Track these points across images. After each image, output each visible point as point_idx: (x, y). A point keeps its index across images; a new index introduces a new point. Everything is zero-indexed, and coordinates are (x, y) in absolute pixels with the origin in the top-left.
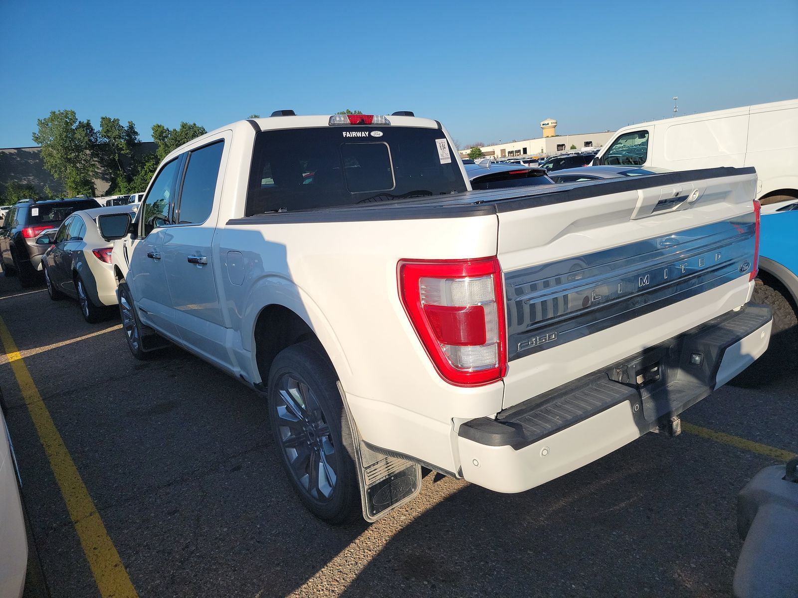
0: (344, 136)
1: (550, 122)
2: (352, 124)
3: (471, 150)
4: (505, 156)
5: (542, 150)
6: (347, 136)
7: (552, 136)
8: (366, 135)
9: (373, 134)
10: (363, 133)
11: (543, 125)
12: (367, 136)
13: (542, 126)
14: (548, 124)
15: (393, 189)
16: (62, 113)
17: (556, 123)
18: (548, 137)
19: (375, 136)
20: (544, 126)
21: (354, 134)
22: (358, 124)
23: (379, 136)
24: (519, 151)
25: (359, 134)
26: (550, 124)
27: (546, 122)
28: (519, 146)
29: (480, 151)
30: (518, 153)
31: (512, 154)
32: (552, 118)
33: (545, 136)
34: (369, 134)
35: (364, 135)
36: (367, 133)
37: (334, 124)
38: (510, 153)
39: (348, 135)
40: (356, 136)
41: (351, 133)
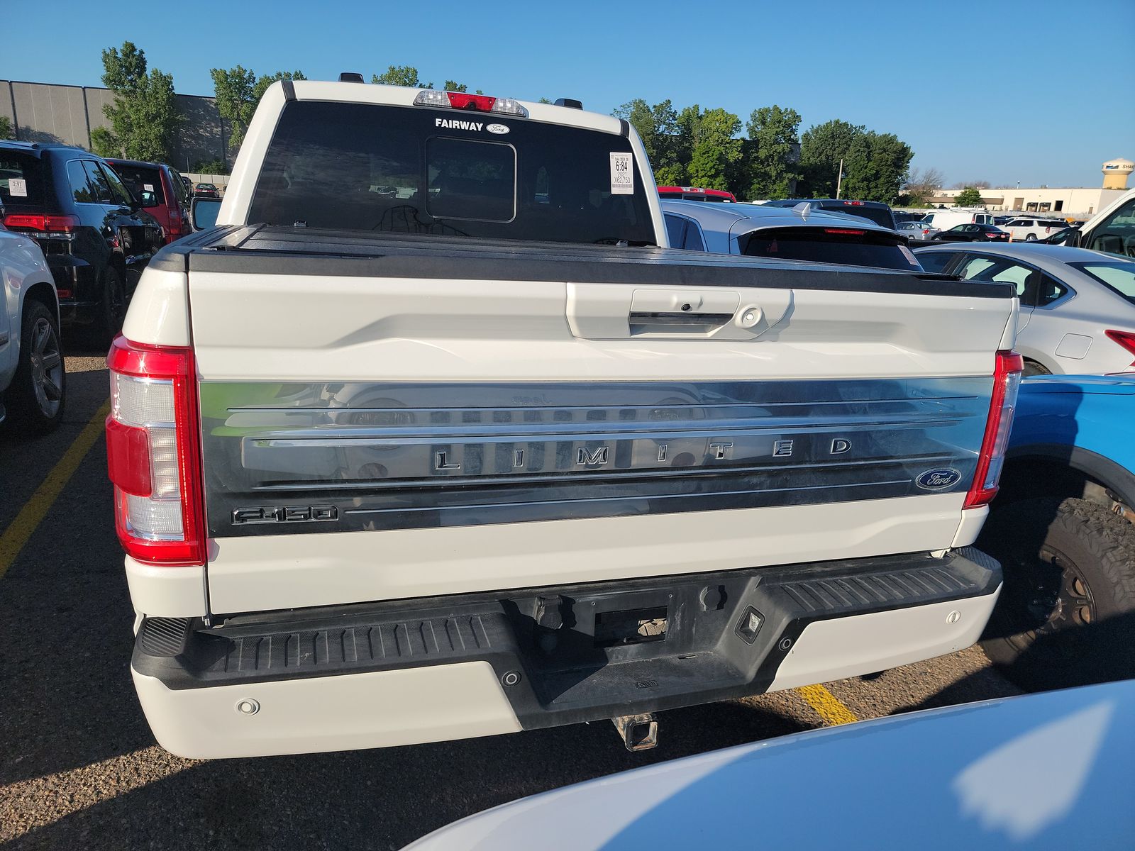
0: (437, 125)
1: (1122, 164)
2: (453, 107)
3: (963, 191)
4: (1020, 210)
5: (1091, 209)
6: (442, 126)
7: (1119, 189)
8: (477, 128)
9: (490, 128)
10: (473, 124)
11: (1108, 167)
12: (480, 130)
13: (1105, 169)
14: (1117, 167)
15: (510, 221)
16: (403, 71)
17: (1133, 167)
18: (1110, 188)
19: (494, 132)
20: (1109, 169)
21: (455, 124)
22: (463, 109)
23: (503, 133)
24: (1048, 205)
25: (465, 125)
26: (1121, 168)
27: (1114, 164)
28: (1051, 196)
29: (977, 194)
30: (1046, 208)
31: (1034, 208)
32: (1126, 158)
33: (1106, 185)
34: (484, 128)
35: (473, 127)
36: (480, 126)
37: (423, 104)
38: (1030, 205)
39: (445, 124)
40: (458, 127)
41: (450, 121)
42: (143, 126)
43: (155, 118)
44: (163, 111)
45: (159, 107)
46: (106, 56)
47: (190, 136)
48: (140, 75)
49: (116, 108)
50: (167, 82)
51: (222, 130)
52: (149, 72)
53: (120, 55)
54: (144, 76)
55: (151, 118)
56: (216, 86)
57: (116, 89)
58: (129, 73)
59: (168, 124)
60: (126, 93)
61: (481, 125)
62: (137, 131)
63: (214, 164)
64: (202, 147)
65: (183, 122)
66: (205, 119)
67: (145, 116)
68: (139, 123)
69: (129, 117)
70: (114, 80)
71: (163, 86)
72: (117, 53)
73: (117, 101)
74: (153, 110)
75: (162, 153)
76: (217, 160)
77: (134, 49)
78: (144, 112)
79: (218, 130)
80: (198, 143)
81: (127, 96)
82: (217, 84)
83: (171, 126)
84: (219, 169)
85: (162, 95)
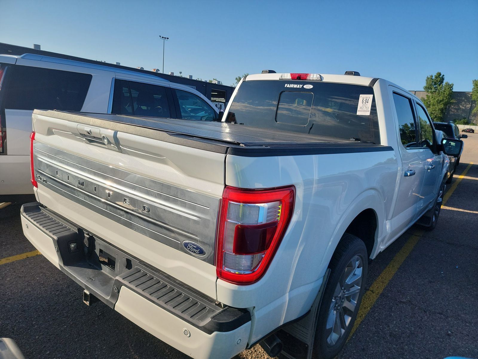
0: (285, 87)
2: (292, 79)
9: (305, 87)
10: (299, 85)
15: (306, 126)
19: (307, 88)
21: (292, 86)
22: (296, 80)
23: (310, 88)
25: (295, 86)
34: (303, 87)
39: (288, 86)
40: (293, 87)
41: (290, 85)
42: (435, 105)
43: (441, 101)
44: (445, 99)
45: (444, 97)
46: (428, 78)
47: (455, 109)
48: (440, 85)
49: (426, 98)
50: (451, 87)
51: (471, 106)
52: (444, 83)
53: (434, 78)
54: (441, 85)
55: (439, 102)
56: (474, 87)
57: (428, 91)
58: (435, 84)
59: (445, 104)
60: (432, 93)
61: (302, 85)
62: (432, 107)
63: (462, 121)
64: (459, 113)
65: (453, 103)
66: (464, 101)
67: (437, 101)
68: (433, 104)
69: (430, 102)
70: (428, 88)
71: (448, 88)
72: (432, 77)
73: (427, 96)
74: (441, 98)
75: (440, 116)
76: (465, 118)
77: (440, 74)
78: (436, 100)
79: (469, 106)
80: (457, 112)
81: (432, 94)
82: (474, 86)
83: (447, 105)
84: (464, 122)
85: (447, 92)
